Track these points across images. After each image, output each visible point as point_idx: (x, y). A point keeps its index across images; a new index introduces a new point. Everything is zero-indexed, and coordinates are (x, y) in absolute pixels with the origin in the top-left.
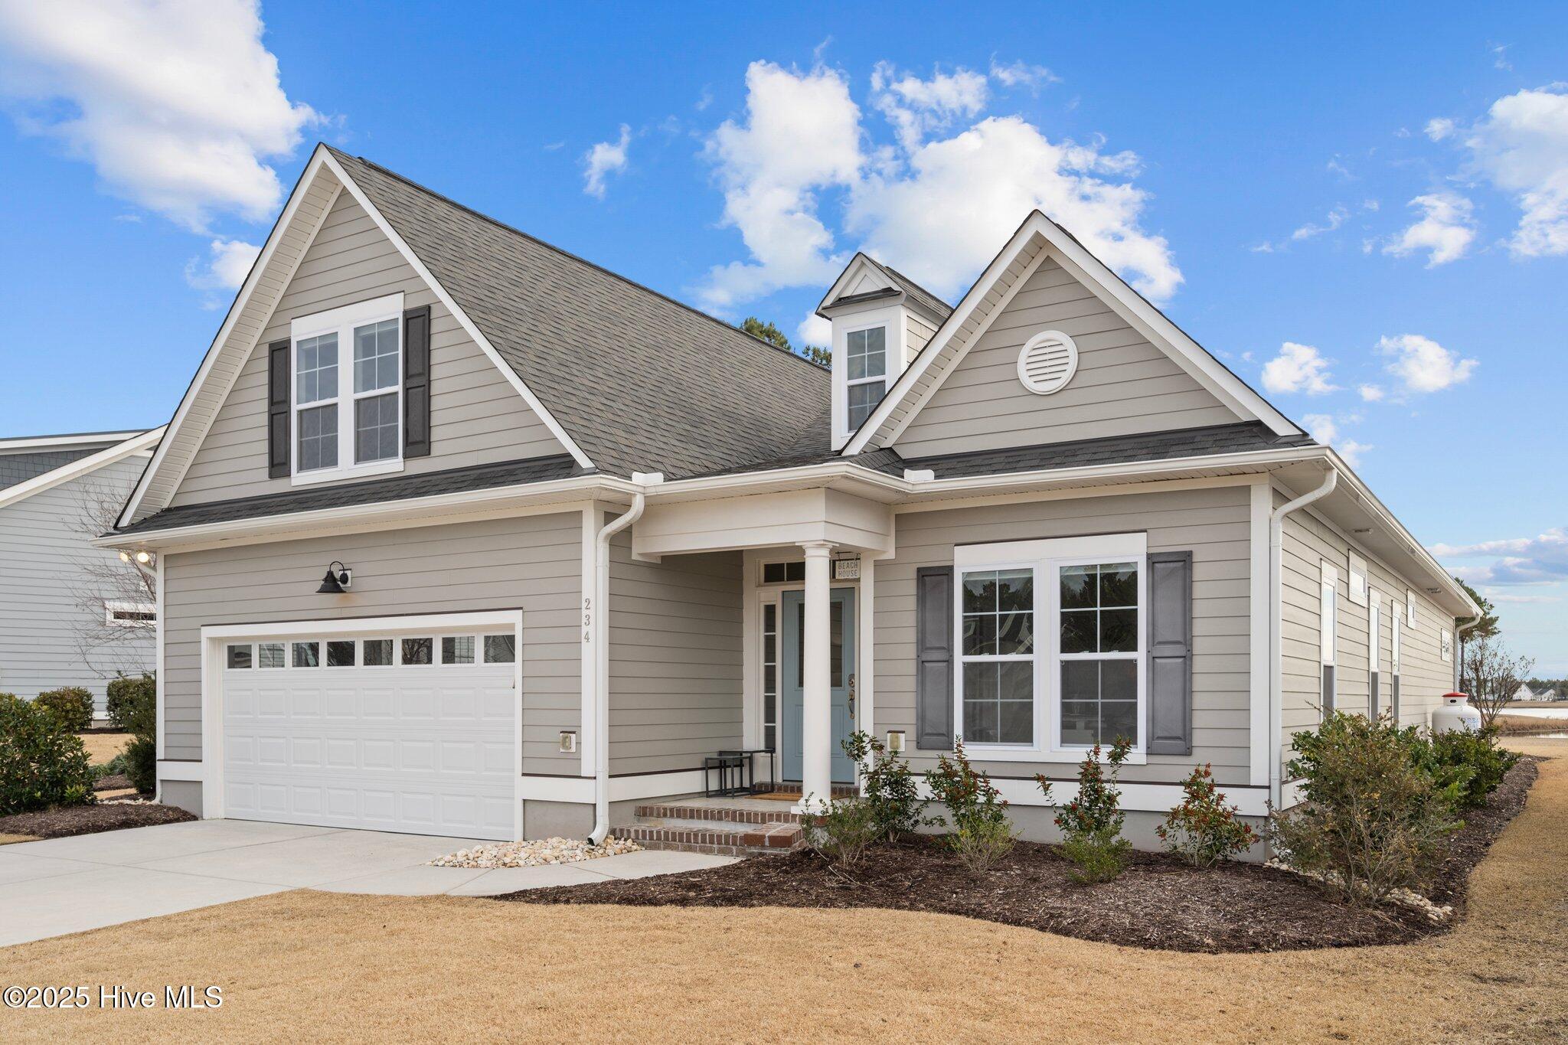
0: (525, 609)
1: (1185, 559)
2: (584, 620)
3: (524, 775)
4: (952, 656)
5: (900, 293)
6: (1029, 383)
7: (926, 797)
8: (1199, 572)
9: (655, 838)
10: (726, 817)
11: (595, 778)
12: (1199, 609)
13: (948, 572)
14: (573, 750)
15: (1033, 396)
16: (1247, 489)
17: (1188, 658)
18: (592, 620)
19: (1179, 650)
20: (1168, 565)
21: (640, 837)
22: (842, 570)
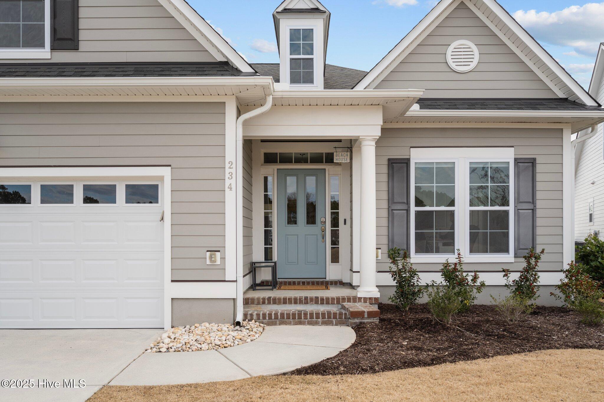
0: (173, 166)
1: (533, 162)
2: (227, 175)
3: (172, 281)
4: (409, 207)
5: (325, 12)
6: (453, 65)
7: (426, 283)
8: (539, 168)
9: (273, 318)
10: (310, 302)
11: (236, 281)
12: (539, 186)
13: (407, 162)
14: (218, 262)
15: (455, 73)
16: (562, 130)
17: (533, 210)
18: (234, 176)
19: (531, 206)
20: (526, 164)
21: (261, 318)
22: (338, 157)
